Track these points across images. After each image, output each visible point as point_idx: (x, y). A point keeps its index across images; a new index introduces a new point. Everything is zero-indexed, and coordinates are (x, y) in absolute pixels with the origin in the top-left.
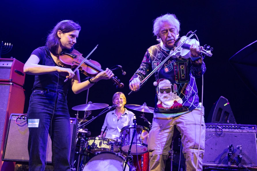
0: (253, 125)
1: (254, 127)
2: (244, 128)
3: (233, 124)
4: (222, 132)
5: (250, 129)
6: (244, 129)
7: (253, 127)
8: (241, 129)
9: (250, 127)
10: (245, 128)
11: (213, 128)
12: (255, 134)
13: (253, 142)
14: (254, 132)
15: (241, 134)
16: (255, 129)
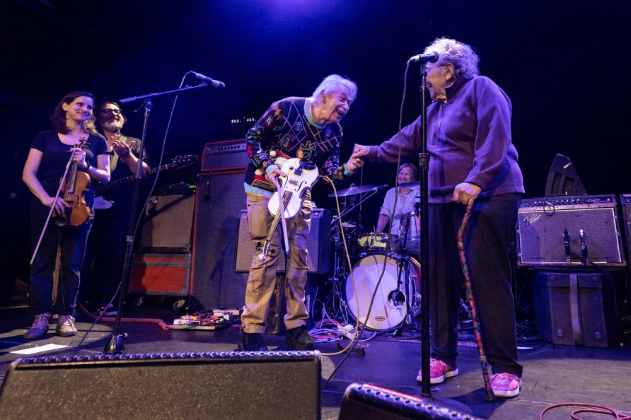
0: (608, 196)
1: (610, 198)
3: (572, 197)
4: (555, 210)
5: (603, 201)
6: (592, 202)
7: (607, 198)
8: (587, 203)
9: (603, 199)
10: (594, 200)
11: (538, 206)
12: (611, 210)
13: (609, 222)
14: (610, 207)
15: (587, 212)
16: (611, 201)
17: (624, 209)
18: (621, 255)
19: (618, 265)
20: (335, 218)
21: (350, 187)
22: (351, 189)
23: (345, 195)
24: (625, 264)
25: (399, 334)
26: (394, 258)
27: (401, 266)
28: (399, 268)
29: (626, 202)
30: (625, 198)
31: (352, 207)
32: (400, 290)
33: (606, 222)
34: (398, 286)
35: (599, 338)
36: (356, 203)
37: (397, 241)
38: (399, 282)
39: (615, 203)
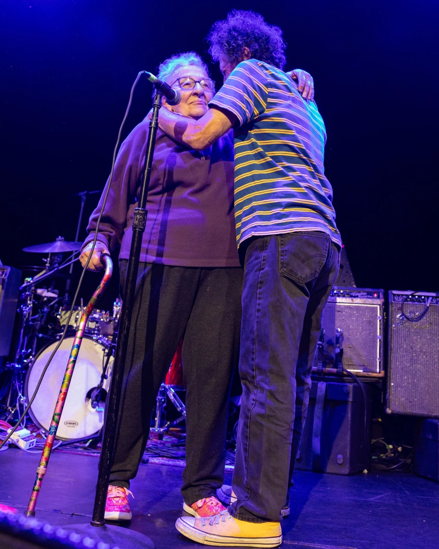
0: (376, 290)
1: (378, 294)
2: (356, 295)
5: (369, 296)
6: (357, 297)
7: (375, 293)
8: (351, 296)
10: (359, 294)
12: (376, 308)
13: (372, 323)
14: (376, 304)
15: (349, 307)
16: (378, 297)
17: (390, 309)
18: (380, 362)
19: (374, 375)
20: (28, 282)
21: (54, 241)
22: (58, 244)
23: (47, 251)
24: (382, 374)
25: (93, 446)
26: (102, 344)
27: (108, 355)
28: (106, 358)
29: (394, 300)
30: (394, 295)
31: (54, 268)
32: (104, 387)
33: (369, 322)
34: (102, 381)
35: (341, 461)
36: (60, 264)
37: (110, 321)
38: (104, 377)
39: (383, 300)
